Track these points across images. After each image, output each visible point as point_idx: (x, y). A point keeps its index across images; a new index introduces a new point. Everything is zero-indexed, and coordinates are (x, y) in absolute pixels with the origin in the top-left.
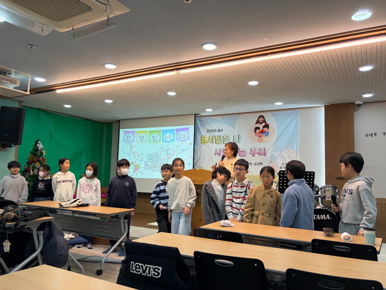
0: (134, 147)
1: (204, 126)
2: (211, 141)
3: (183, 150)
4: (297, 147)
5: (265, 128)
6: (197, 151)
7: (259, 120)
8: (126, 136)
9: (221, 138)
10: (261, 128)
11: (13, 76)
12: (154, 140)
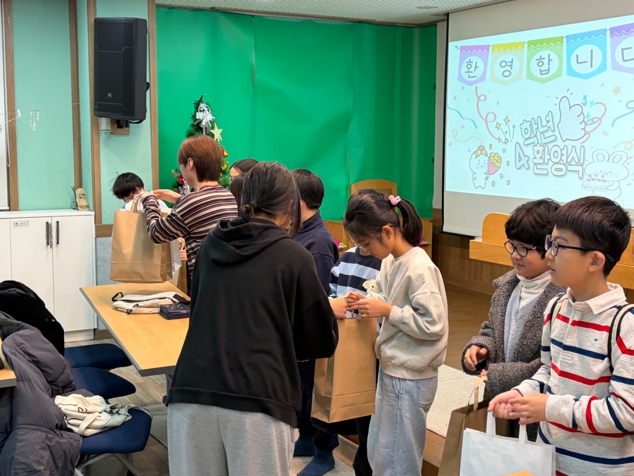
0: (486, 98)
8: (465, 64)
12: (541, 71)
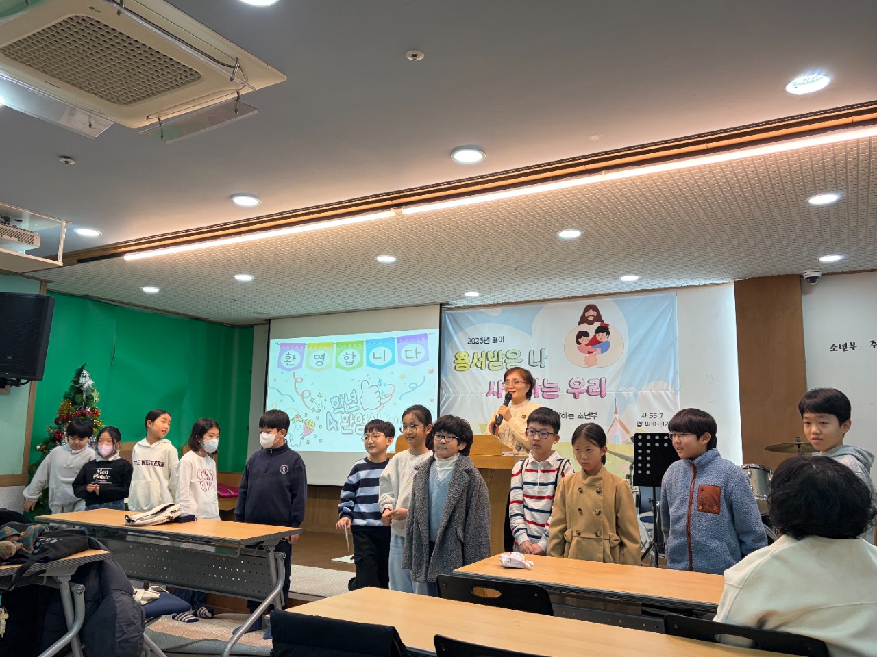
0: (302, 380)
1: (462, 329)
2: (479, 365)
3: (415, 386)
4: (674, 377)
5: (601, 334)
6: (448, 388)
7: (587, 315)
8: (284, 356)
9: (502, 358)
10: (592, 334)
11: (25, 225)
12: (347, 363)
